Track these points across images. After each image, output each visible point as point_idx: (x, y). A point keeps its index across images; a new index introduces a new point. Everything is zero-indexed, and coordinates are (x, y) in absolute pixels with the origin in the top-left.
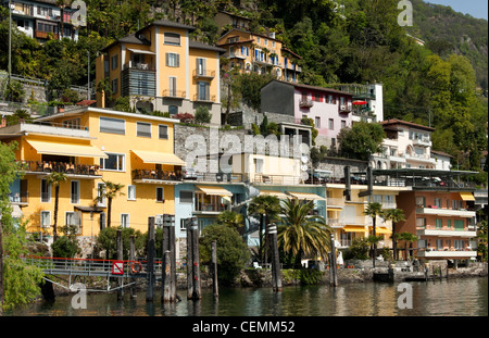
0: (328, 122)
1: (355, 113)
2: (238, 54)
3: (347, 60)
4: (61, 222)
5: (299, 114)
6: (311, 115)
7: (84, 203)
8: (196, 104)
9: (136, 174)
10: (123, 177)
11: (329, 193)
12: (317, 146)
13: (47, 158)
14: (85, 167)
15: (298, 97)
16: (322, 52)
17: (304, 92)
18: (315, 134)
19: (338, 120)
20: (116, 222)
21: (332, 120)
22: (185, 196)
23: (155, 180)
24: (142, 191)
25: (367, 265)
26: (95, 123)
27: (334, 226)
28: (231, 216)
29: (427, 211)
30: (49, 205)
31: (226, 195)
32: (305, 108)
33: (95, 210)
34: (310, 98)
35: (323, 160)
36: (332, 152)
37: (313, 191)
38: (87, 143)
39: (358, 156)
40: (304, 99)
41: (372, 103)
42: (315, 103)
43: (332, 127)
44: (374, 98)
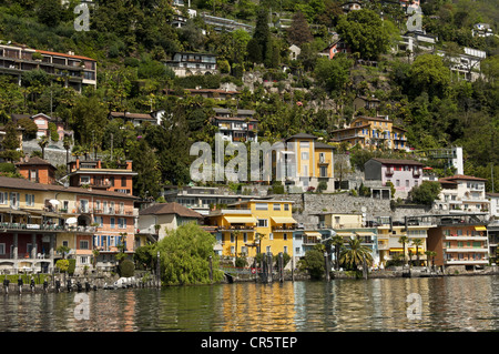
0: (405, 183)
1: (425, 175)
2: (360, 135)
3: (454, 122)
4: (239, 251)
5: (385, 180)
6: (393, 180)
7: (249, 242)
8: (319, 179)
9: (273, 228)
10: (266, 230)
11: (381, 231)
12: (395, 199)
13: (232, 224)
14: (249, 227)
15: (384, 169)
16: (435, 118)
17: (389, 166)
18: (393, 191)
19: (412, 180)
20: (264, 250)
21: (407, 181)
22: (298, 237)
23: (282, 231)
24: (276, 236)
25: (399, 269)
26: (253, 206)
27: (385, 248)
28: (320, 246)
29: (448, 238)
30: (234, 244)
31: (319, 236)
32: (389, 175)
33: (254, 245)
34: (392, 169)
35: (399, 207)
36: (408, 201)
37: (370, 231)
38: (250, 215)
39: (424, 203)
40: (389, 170)
41: (454, 160)
42: (395, 172)
43: (408, 185)
44: (456, 157)
